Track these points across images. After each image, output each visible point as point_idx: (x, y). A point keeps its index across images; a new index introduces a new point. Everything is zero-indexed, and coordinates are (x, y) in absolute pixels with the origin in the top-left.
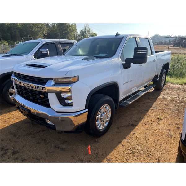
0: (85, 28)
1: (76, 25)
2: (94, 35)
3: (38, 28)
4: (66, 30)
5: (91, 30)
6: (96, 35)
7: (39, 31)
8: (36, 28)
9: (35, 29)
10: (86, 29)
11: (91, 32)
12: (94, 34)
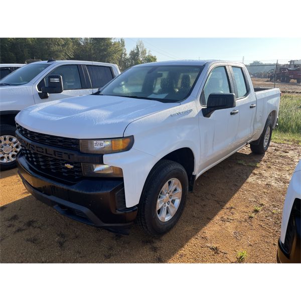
0: (137, 47)
1: (123, 42)
2: (152, 59)
3: (59, 45)
4: (105, 50)
5: (147, 52)
6: (155, 59)
7: (61, 51)
8: (56, 46)
9: (55, 48)
10: (138, 49)
11: (147, 55)
12: (152, 57)
